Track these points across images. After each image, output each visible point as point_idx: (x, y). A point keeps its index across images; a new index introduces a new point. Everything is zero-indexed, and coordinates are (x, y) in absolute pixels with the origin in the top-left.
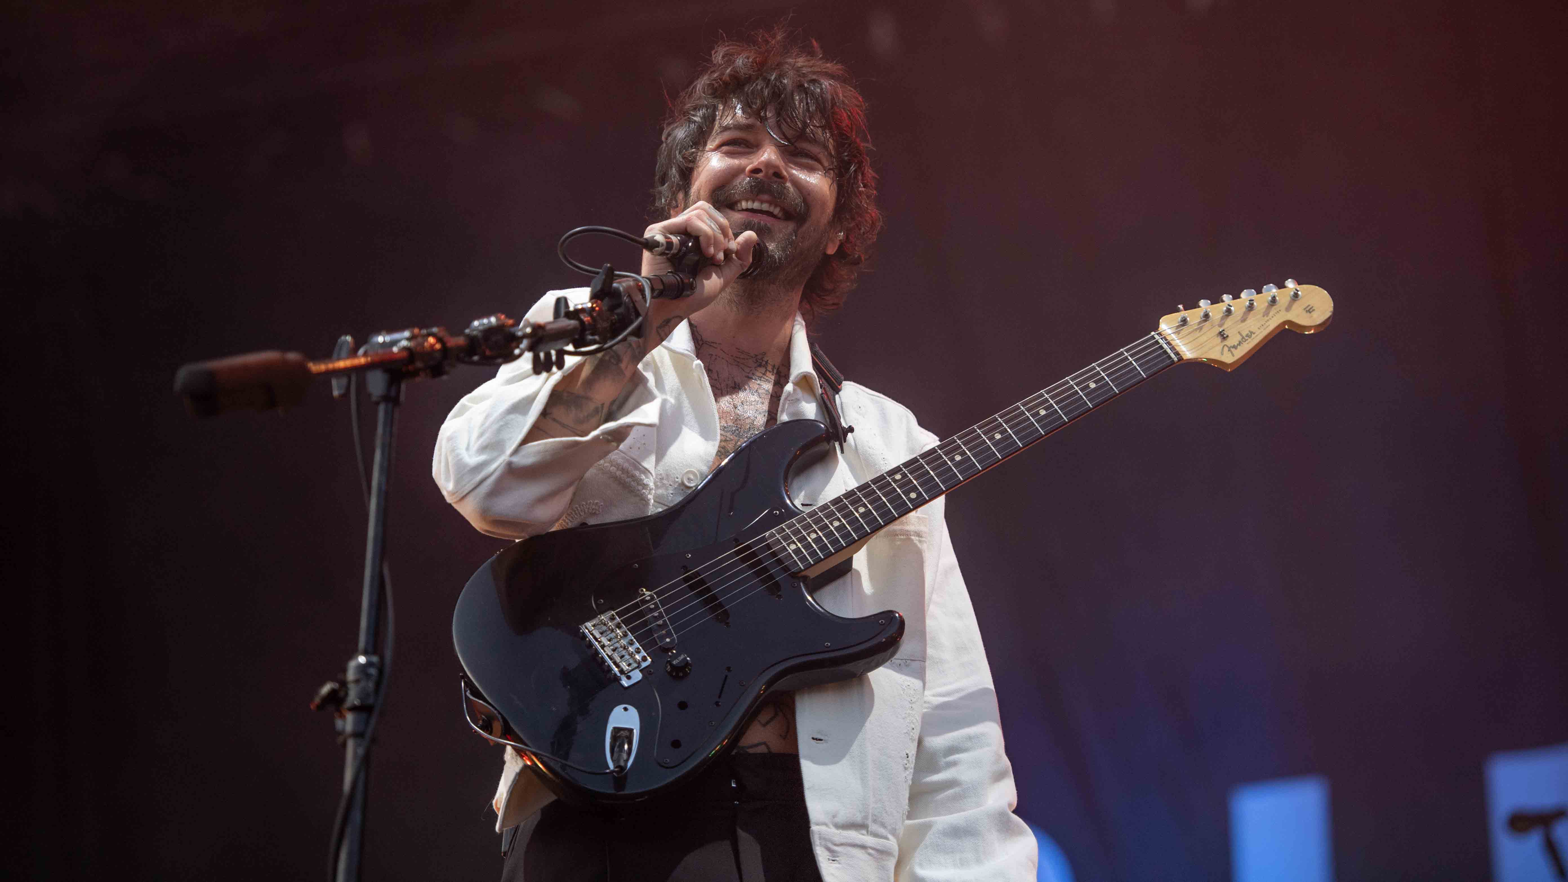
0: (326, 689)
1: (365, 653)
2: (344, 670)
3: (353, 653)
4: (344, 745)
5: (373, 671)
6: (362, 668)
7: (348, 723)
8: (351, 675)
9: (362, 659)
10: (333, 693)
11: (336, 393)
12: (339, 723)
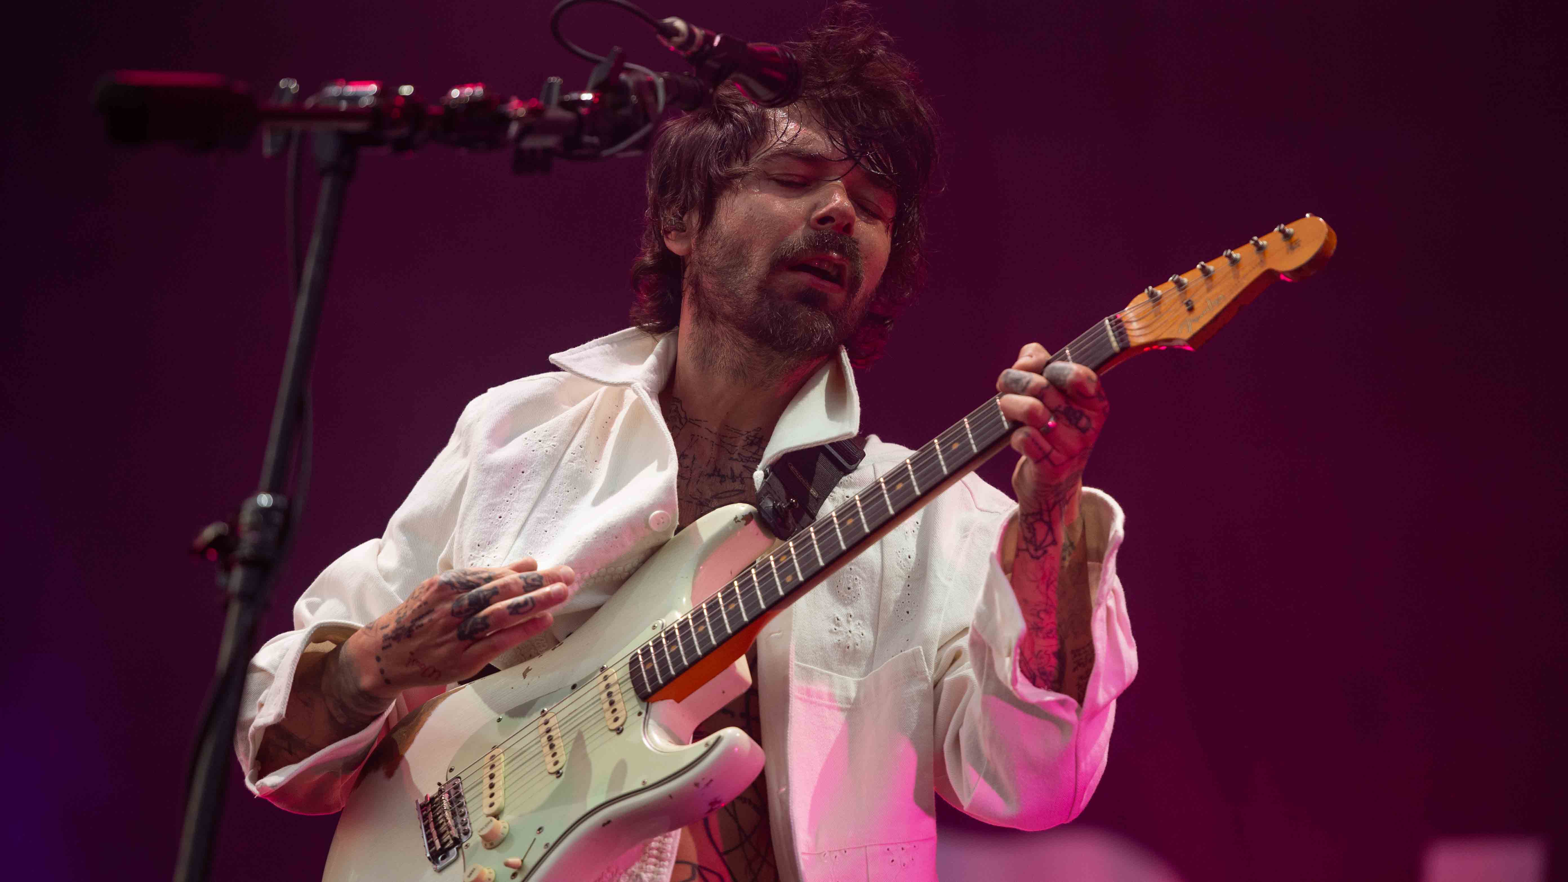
0: (210, 532)
1: (271, 491)
2: (237, 511)
3: (253, 490)
4: (225, 607)
5: (278, 518)
6: (265, 512)
7: (236, 579)
8: (246, 517)
9: (264, 500)
10: (218, 542)
11: (268, 150)
12: (221, 579)
